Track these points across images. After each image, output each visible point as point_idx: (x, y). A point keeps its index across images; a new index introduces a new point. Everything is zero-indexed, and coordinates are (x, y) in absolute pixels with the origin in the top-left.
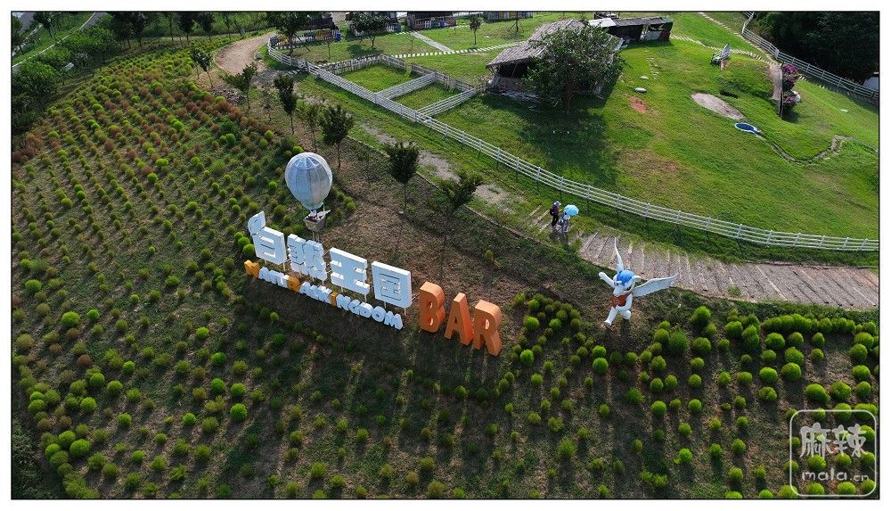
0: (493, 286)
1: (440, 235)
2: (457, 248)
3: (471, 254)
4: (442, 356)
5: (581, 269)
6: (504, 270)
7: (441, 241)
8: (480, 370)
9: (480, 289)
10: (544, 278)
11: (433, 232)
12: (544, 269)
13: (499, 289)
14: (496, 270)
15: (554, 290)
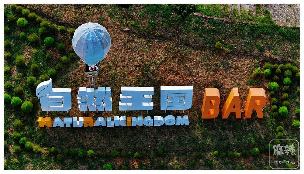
0: (231, 67)
1: (169, 39)
2: (189, 46)
3: (203, 48)
4: (227, 132)
5: (282, 34)
6: (233, 53)
7: (173, 44)
8: (257, 132)
9: (224, 73)
10: (262, 50)
11: (163, 38)
12: (260, 43)
13: (236, 68)
14: (227, 54)
15: (273, 56)
